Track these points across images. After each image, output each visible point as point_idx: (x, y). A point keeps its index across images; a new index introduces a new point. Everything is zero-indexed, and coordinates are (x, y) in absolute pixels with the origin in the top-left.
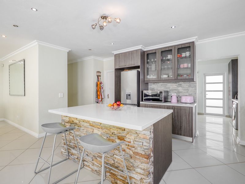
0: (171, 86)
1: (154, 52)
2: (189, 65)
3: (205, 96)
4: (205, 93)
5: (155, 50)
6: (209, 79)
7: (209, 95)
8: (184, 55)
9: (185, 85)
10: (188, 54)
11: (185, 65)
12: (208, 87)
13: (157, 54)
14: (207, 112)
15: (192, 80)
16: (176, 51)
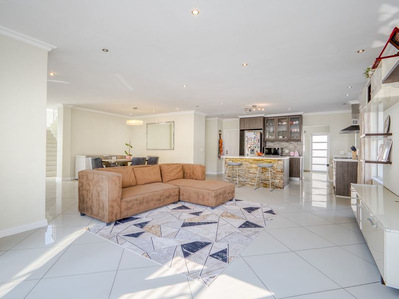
0: (284, 144)
1: (273, 118)
2: (298, 131)
3: (312, 155)
4: (312, 151)
5: (274, 117)
6: (315, 138)
7: (315, 153)
8: (294, 123)
9: (295, 144)
10: (297, 122)
11: (296, 130)
12: (315, 146)
13: (275, 121)
14: (313, 169)
15: (300, 140)
16: (290, 119)
